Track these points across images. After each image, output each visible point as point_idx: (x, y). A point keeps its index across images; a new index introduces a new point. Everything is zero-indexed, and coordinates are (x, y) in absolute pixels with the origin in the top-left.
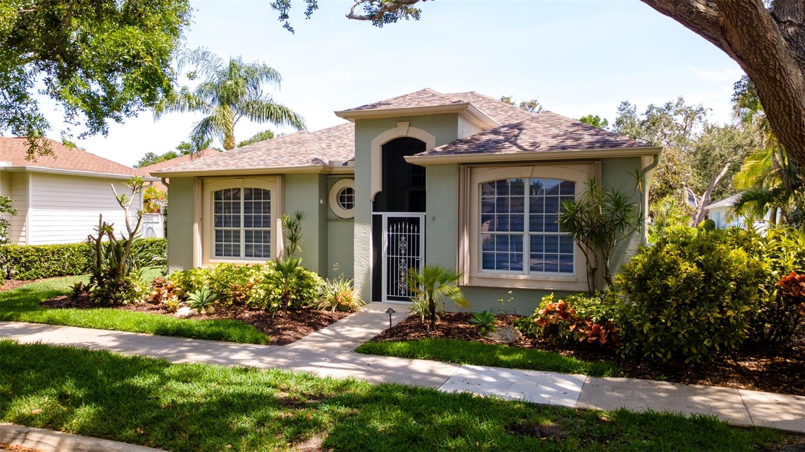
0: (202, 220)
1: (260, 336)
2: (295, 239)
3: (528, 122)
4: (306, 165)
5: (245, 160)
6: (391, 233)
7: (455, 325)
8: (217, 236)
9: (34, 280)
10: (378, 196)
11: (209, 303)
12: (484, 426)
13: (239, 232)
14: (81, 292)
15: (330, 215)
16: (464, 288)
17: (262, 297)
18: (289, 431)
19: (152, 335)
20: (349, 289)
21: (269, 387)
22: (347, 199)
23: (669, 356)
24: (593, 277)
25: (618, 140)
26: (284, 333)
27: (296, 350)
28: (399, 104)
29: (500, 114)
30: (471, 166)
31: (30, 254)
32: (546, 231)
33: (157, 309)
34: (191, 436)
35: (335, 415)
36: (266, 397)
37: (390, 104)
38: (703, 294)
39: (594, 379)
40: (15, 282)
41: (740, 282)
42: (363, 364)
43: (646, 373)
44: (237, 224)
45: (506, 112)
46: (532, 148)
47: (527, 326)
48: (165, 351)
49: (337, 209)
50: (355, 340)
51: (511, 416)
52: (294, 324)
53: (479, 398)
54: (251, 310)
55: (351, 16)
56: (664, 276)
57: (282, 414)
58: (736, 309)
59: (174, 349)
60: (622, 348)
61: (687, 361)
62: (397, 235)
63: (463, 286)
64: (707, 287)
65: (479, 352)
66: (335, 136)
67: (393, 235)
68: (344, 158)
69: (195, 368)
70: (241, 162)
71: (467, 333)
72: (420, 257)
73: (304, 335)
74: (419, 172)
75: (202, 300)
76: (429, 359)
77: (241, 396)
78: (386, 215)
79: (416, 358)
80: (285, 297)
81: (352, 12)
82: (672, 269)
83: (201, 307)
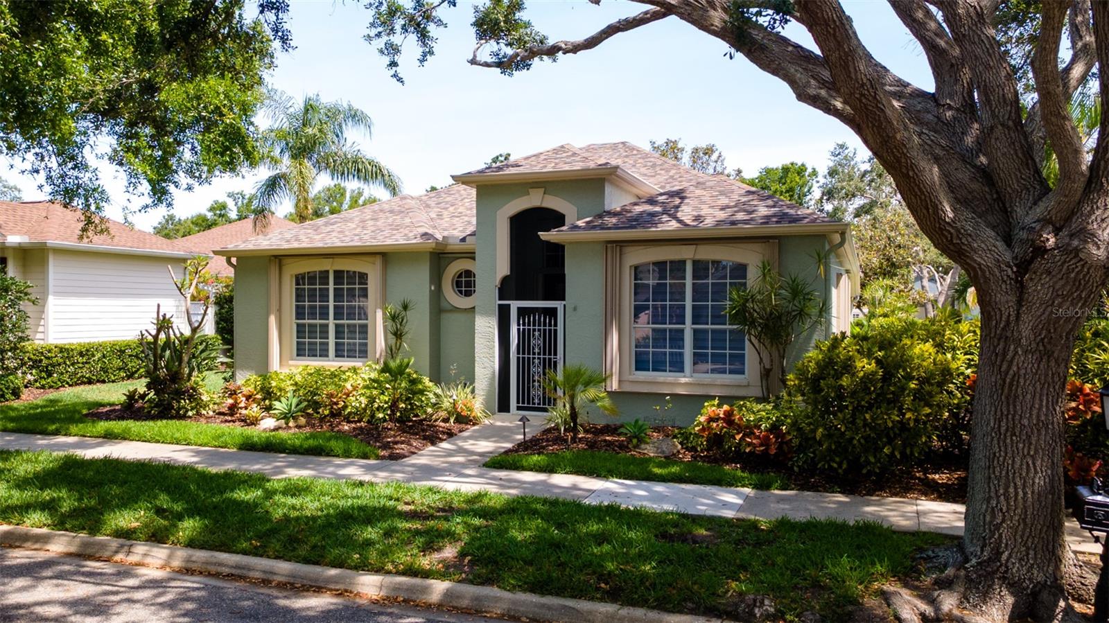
0: (280, 310)
1: (368, 449)
2: (401, 335)
3: (692, 188)
4: (414, 241)
5: (334, 234)
6: (521, 327)
7: (601, 438)
8: (298, 332)
9: (58, 388)
10: (505, 280)
11: (299, 414)
12: (632, 535)
13: (327, 326)
14: (137, 401)
15: (443, 304)
16: (612, 394)
17: (363, 406)
18: (420, 541)
19: (235, 450)
20: (470, 396)
21: (391, 500)
22: (465, 284)
23: (845, 466)
24: (767, 380)
25: (799, 213)
26: (396, 446)
27: (413, 465)
28: (531, 165)
29: (659, 174)
30: (621, 244)
31: (53, 355)
32: (712, 324)
33: (234, 421)
34: (314, 547)
35: (469, 526)
36: (389, 510)
37: (519, 166)
38: (881, 395)
39: (760, 492)
40: (36, 391)
41: (923, 381)
42: (494, 478)
43: (820, 486)
44: (324, 315)
45: (667, 171)
46: (695, 224)
47: (687, 438)
48: (257, 465)
49: (452, 297)
50: (482, 455)
51: (662, 526)
52: (406, 437)
53: (628, 510)
54: (349, 422)
55: (473, 62)
56: (838, 376)
57: (408, 525)
58: (916, 410)
59: (269, 464)
60: (795, 459)
61: (864, 471)
62: (529, 330)
63: (612, 392)
64: (885, 387)
65: (630, 464)
66: (447, 203)
67: (524, 330)
68: (461, 231)
69: (301, 483)
70: (330, 237)
71: (616, 446)
72: (558, 357)
73: (420, 450)
74: (557, 251)
75: (290, 410)
76: (571, 473)
77: (362, 508)
78: (515, 305)
79: (556, 473)
80: (394, 406)
81: (475, 56)
82: (848, 367)
83: (289, 419)
